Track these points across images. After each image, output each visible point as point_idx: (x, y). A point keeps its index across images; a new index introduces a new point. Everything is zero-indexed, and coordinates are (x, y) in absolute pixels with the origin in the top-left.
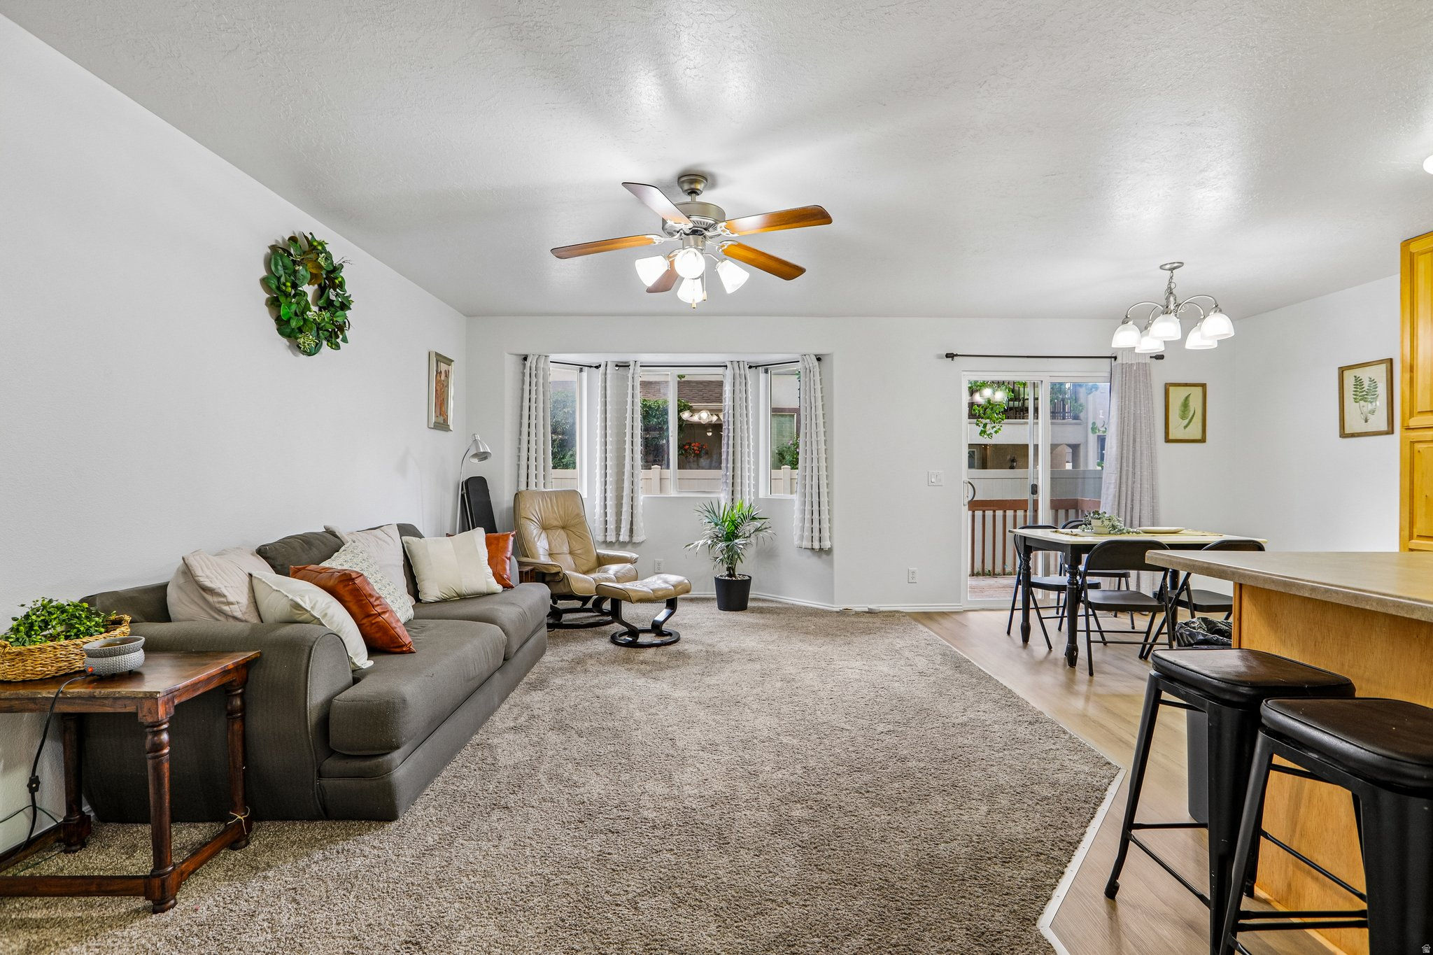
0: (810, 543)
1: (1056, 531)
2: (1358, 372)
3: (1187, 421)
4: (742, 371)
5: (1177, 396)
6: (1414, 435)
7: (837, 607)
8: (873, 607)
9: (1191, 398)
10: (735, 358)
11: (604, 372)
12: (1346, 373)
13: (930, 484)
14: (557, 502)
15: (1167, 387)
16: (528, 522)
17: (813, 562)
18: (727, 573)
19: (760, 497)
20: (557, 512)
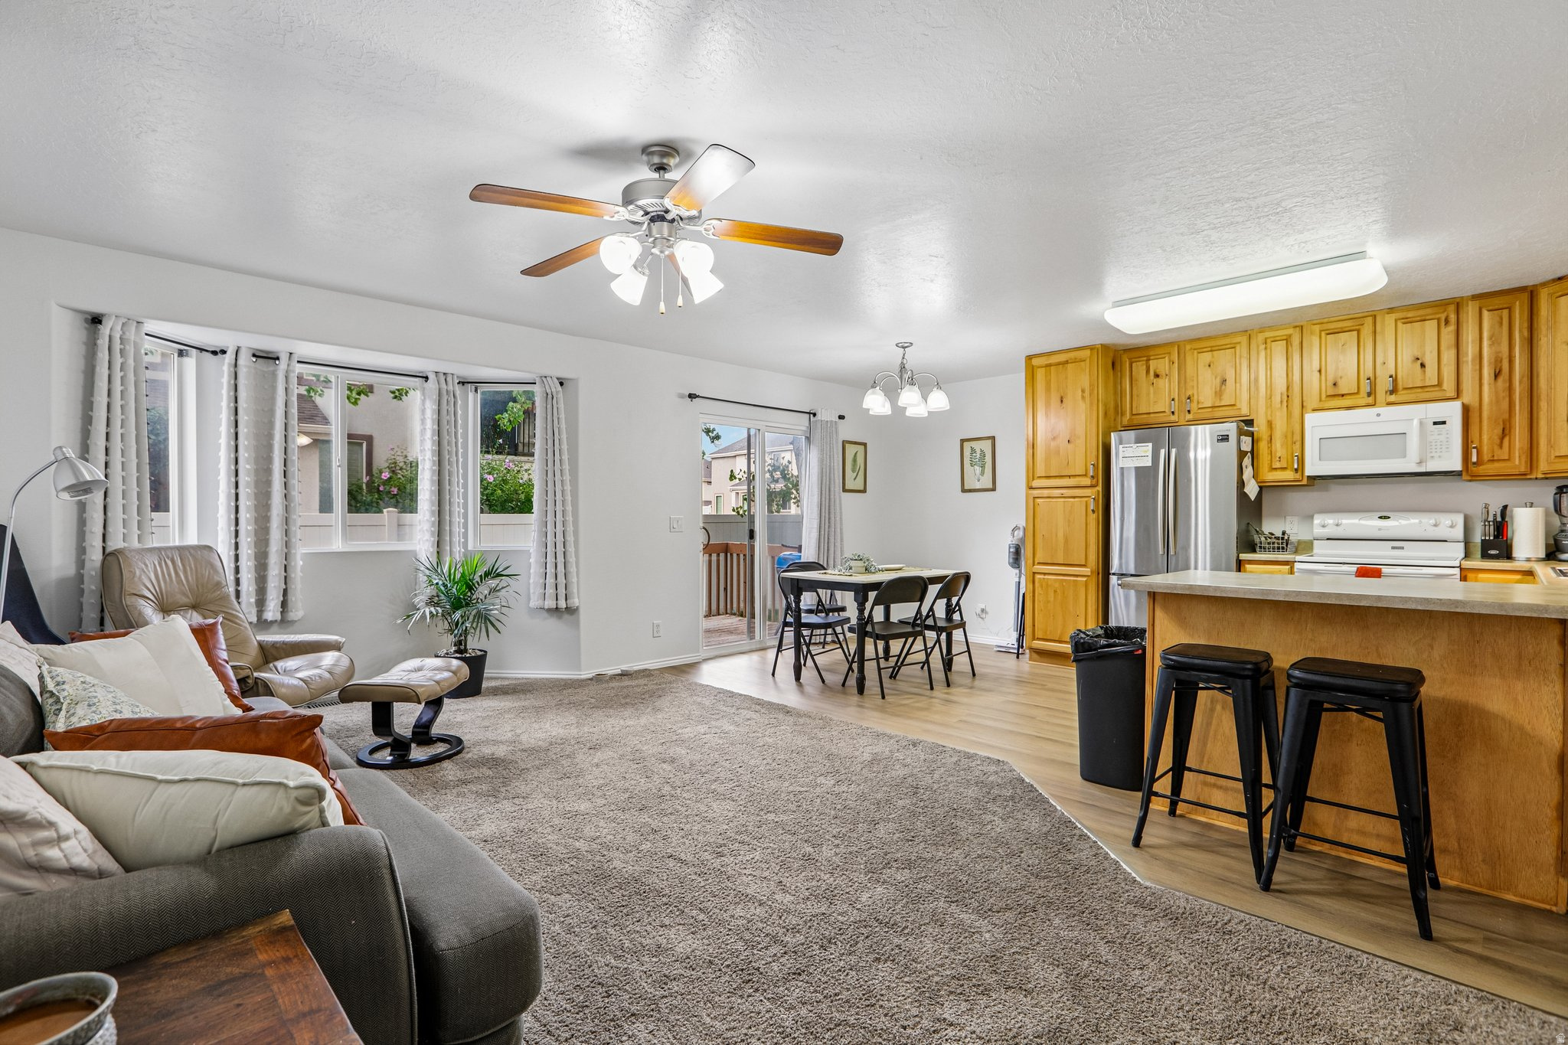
0: (555, 602)
1: (825, 573)
2: (973, 444)
3: (855, 474)
4: (451, 388)
5: (851, 450)
6: (1036, 493)
7: (586, 674)
8: (625, 667)
9: (858, 454)
10: (442, 369)
11: (233, 362)
12: (965, 444)
13: (672, 529)
14: (183, 565)
15: (844, 443)
16: (142, 602)
17: (552, 624)
18: (454, 649)
19: (469, 549)
20: (184, 582)
